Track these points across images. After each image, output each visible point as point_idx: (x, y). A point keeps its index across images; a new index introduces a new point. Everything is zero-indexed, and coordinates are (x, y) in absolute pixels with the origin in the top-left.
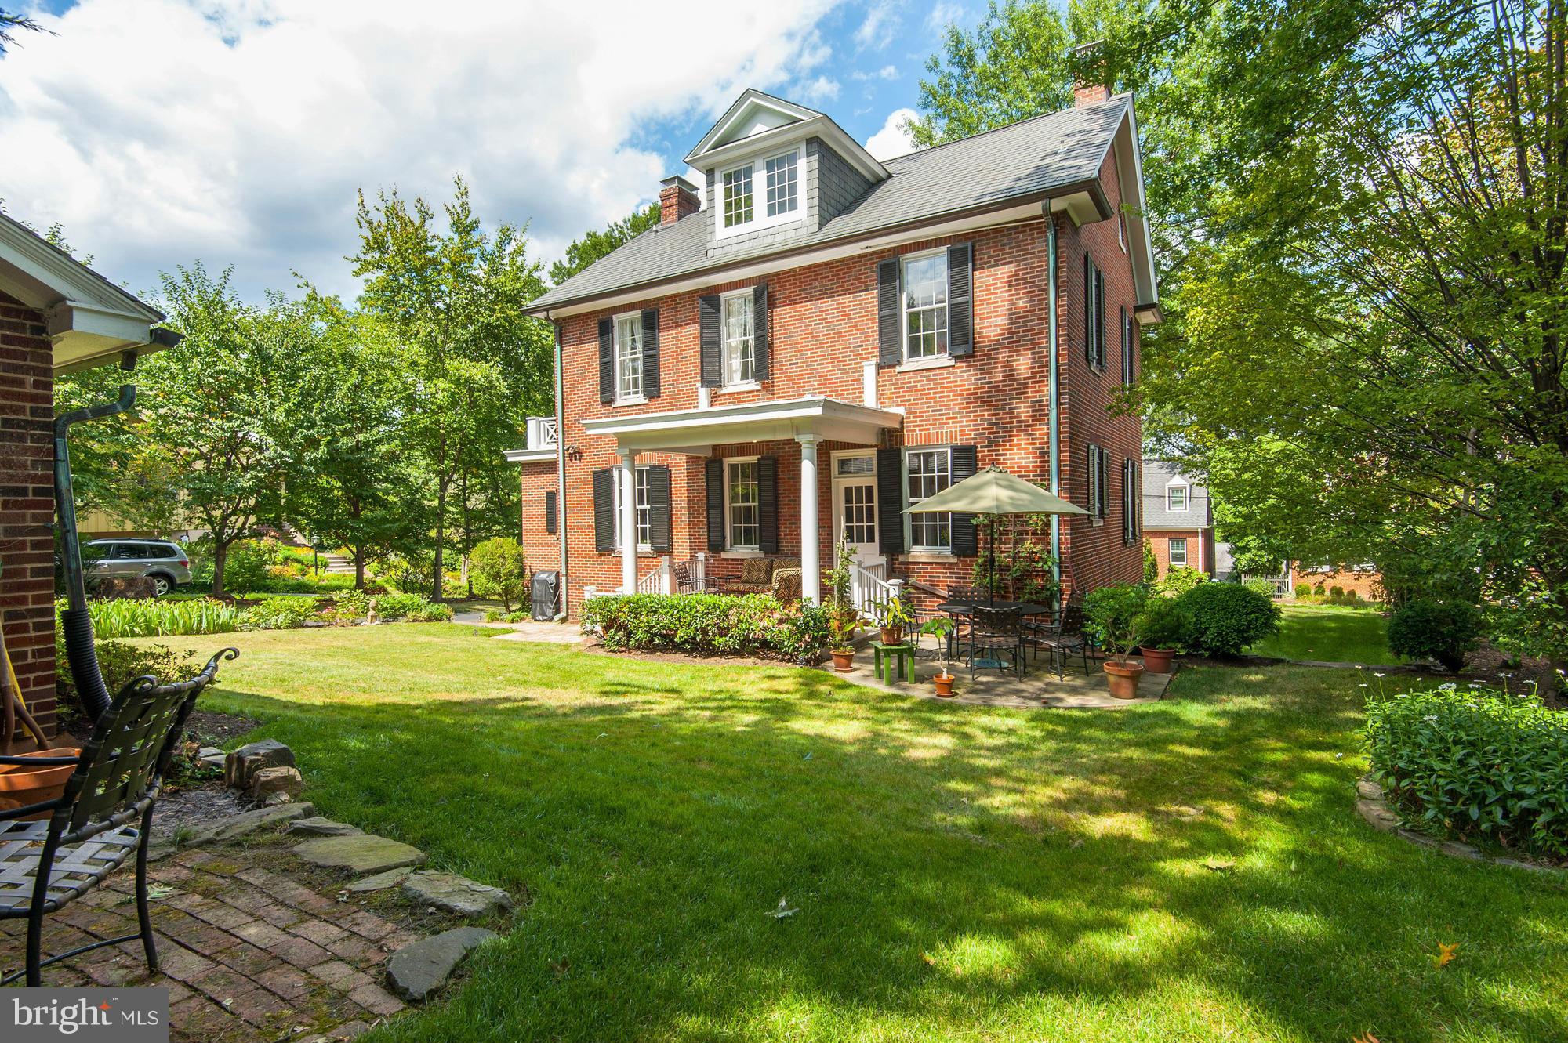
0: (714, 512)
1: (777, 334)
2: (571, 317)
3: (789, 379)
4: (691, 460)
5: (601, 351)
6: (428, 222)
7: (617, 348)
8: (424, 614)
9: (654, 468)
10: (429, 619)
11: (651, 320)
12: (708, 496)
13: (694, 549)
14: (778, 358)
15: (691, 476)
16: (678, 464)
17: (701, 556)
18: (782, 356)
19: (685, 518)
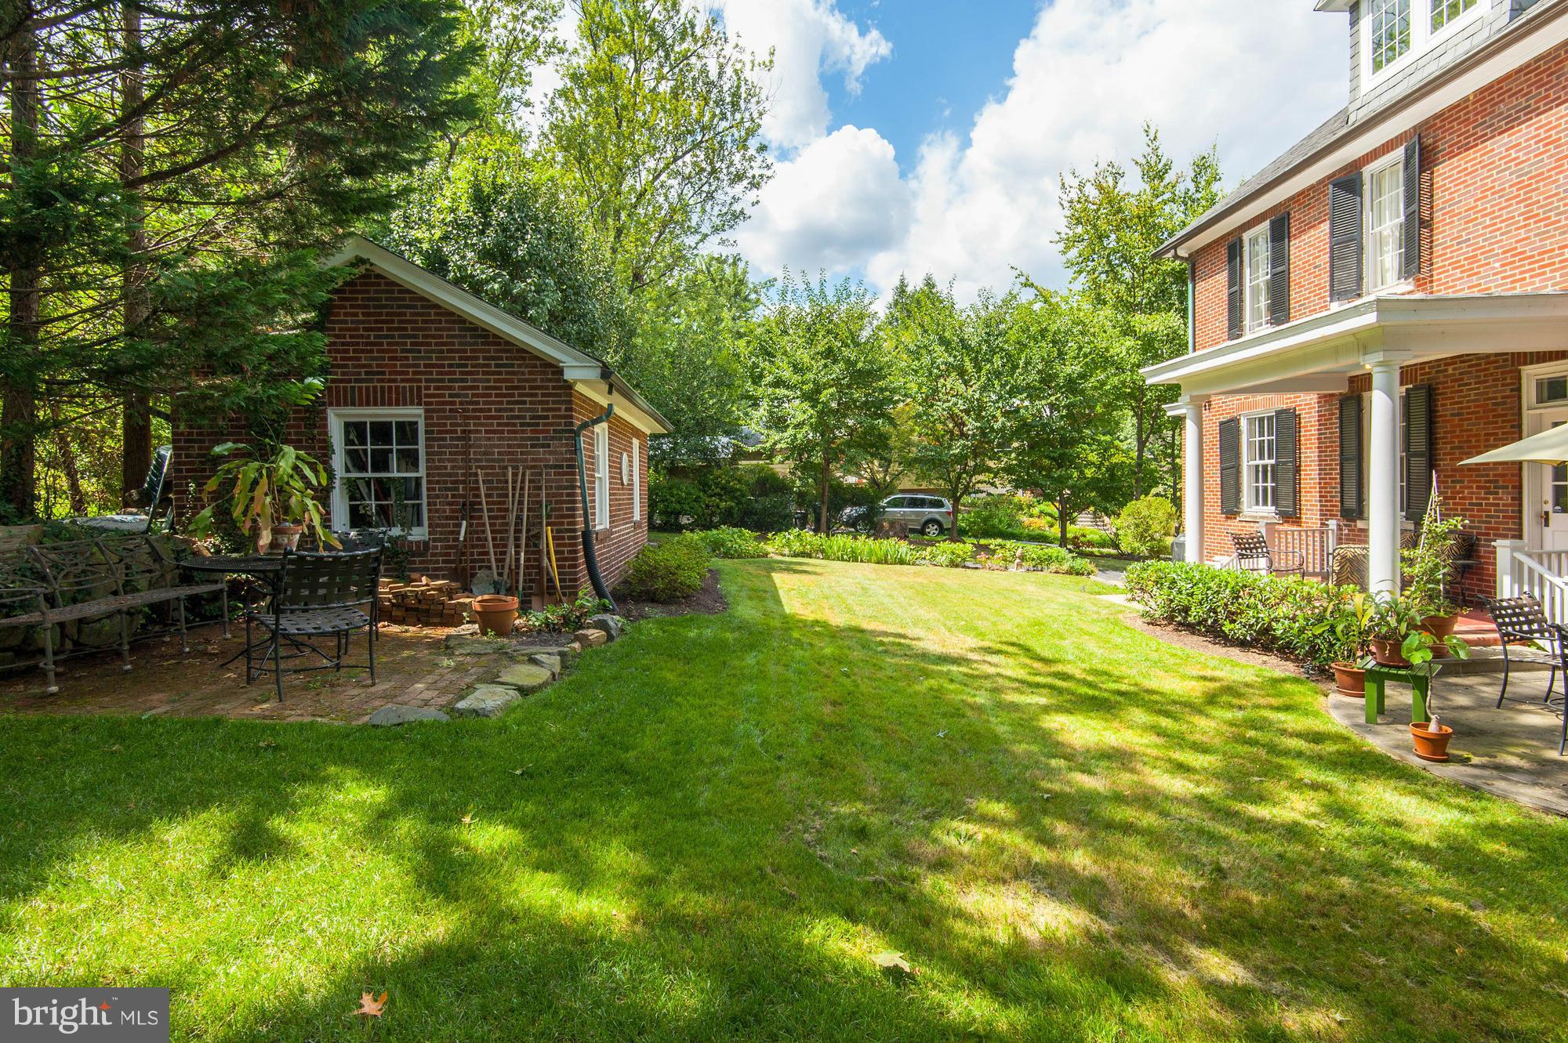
0: (1351, 467)
1: (1438, 203)
2: (1203, 249)
3: (1456, 265)
4: (1325, 399)
5: (1230, 281)
6: (1121, 182)
7: (1247, 271)
8: (1065, 567)
9: (1279, 413)
10: (1070, 572)
11: (1281, 227)
12: (1342, 447)
13: (1326, 515)
14: (1438, 238)
15: (1323, 420)
16: (1307, 405)
17: (1332, 524)
18: (1444, 234)
19: (1315, 474)
